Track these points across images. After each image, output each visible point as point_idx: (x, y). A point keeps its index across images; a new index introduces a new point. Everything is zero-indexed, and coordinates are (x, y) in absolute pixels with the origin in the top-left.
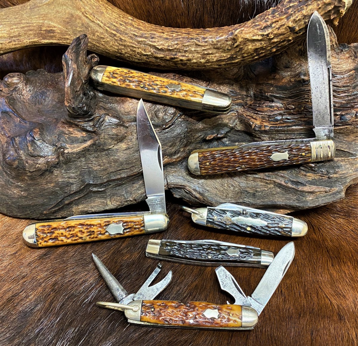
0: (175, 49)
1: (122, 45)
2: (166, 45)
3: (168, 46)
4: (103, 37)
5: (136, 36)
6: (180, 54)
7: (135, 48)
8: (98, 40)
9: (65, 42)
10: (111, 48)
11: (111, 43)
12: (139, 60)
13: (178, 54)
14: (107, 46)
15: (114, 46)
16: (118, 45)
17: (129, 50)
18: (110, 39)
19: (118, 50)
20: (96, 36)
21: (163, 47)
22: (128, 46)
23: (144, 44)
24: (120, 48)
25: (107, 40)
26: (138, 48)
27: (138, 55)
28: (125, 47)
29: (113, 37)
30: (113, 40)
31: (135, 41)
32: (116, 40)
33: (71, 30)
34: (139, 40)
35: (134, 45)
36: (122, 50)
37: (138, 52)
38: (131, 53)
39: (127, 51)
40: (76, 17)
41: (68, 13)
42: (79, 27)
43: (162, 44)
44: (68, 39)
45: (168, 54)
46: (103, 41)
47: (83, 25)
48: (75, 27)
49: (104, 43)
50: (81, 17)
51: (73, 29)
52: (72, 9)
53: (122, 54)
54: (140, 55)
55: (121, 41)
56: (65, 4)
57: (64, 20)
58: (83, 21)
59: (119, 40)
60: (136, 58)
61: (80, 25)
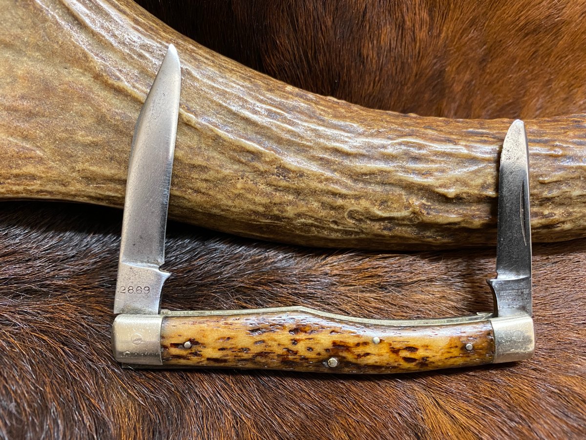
1: (287, 190)
2: (473, 183)
3: (484, 187)
4: (204, 164)
5: (347, 155)
7: (343, 196)
8: (176, 177)
9: (21, 188)
10: (237, 202)
11: (239, 186)
12: (346, 232)
14: (219, 196)
15: (249, 196)
16: (269, 189)
17: (316, 205)
18: (236, 171)
19: (265, 206)
21: (466, 189)
22: (314, 192)
23: (383, 184)
24: (277, 200)
25: (220, 176)
26: (357, 198)
27: (353, 218)
28: (299, 195)
29: (246, 165)
30: (247, 174)
31: (342, 172)
32: (262, 172)
33: (47, 142)
34: (358, 170)
35: (337, 189)
36: (287, 205)
37: (355, 210)
38: (323, 213)
39: (305, 209)
40: (65, 91)
41: (24, 78)
42: (82, 129)
43: (457, 181)
44: (33, 176)
45: (477, 213)
46: (202, 180)
47: (105, 122)
48: (63, 131)
49: (205, 185)
50: (91, 90)
51: (56, 140)
52: (45, 61)
53: (284, 218)
54: (357, 220)
55: (281, 177)
56: (8, 40)
57: (7, 104)
58: (100, 106)
59: (273, 175)
60: (336, 227)
61: (89, 121)
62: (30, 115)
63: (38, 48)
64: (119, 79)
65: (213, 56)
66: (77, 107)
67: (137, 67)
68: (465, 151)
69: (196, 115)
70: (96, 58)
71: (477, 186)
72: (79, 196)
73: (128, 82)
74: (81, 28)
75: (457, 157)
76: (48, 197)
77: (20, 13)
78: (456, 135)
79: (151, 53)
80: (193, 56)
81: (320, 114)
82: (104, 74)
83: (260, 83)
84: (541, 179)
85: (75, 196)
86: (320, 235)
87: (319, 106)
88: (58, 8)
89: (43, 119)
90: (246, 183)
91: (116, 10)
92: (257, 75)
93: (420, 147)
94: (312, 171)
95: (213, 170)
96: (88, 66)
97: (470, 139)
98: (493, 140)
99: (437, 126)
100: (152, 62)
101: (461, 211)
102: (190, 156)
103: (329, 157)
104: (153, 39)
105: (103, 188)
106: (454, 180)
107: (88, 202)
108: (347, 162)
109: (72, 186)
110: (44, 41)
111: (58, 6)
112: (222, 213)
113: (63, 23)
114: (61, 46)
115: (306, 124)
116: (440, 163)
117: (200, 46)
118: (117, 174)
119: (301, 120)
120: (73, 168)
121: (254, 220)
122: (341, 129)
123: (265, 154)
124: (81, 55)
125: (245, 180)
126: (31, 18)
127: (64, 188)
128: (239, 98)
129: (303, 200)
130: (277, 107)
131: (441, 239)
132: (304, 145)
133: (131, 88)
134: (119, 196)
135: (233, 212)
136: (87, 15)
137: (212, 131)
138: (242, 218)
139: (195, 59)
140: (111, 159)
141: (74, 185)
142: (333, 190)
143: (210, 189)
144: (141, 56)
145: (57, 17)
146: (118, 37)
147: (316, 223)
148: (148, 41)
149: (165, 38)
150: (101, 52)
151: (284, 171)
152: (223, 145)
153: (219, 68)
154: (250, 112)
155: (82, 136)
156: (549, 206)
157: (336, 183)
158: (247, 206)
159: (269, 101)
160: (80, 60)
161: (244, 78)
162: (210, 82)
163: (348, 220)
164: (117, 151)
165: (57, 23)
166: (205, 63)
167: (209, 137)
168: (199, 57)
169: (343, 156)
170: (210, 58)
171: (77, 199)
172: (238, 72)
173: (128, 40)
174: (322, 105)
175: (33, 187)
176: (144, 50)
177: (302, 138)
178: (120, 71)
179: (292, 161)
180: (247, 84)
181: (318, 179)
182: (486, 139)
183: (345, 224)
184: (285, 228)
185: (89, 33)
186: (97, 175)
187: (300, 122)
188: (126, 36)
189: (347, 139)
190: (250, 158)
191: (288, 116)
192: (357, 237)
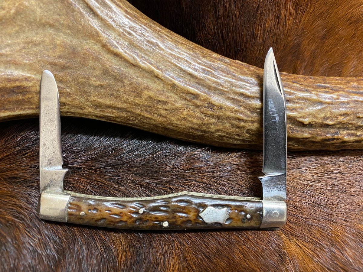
0: (340, 123)
1: (212, 116)
2: (319, 116)
3: (325, 118)
4: (165, 100)
5: (248, 97)
6: (345, 132)
7: (244, 121)
8: (149, 107)
10: (183, 122)
11: (185, 113)
12: (244, 141)
13: (341, 132)
14: (173, 118)
15: (190, 119)
16: (202, 115)
17: (228, 125)
18: (184, 105)
19: (198, 125)
20: (144, 97)
21: (314, 120)
22: (228, 118)
24: (206, 122)
25: (174, 107)
26: (253, 122)
27: (249, 133)
28: (219, 119)
29: (189, 101)
30: (190, 106)
31: (245, 107)
32: (198, 106)
33: (73, 84)
34: (254, 106)
35: (241, 117)
36: (212, 125)
37: (251, 129)
38: (232, 130)
39: (221, 127)
40: (85, 54)
41: (61, 46)
42: (94, 77)
43: (310, 115)
44: (64, 103)
45: (320, 133)
46: (163, 109)
47: (108, 73)
48: (83, 78)
49: (165, 112)
50: (100, 54)
51: (78, 83)
52: (73, 35)
53: (208, 132)
54: (251, 134)
55: (209, 109)
56: (51, 22)
57: (51, 61)
58: (105, 63)
59: (205, 107)
60: (238, 138)
61: (98, 72)
62: (64, 68)
63: (69, 27)
64: (117, 47)
65: (171, 34)
66: (91, 64)
67: (127, 40)
68: (315, 98)
69: (162, 71)
70: (103, 34)
71: (321, 118)
72: (90, 115)
73: (122, 50)
74: (95, 16)
75: (311, 101)
76: (72, 115)
77: (59, 6)
78: (310, 87)
79: (136, 32)
80: (159, 34)
81: (233, 72)
82: (108, 45)
83: (198, 52)
84: (358, 115)
85: (88, 115)
86: (228, 142)
87: (232, 67)
88: (81, 4)
89: (72, 70)
90: (189, 111)
91: (115, 5)
92: (196, 46)
93: (290, 94)
94: (227, 106)
95: (170, 104)
96: (98, 40)
97: (319, 90)
98: (331, 91)
99: (300, 81)
100: (136, 38)
101: (311, 132)
102: (158, 95)
103: (238, 98)
104: (137, 24)
105: (105, 111)
106: (308, 114)
107: (95, 119)
108: (248, 101)
109: (86, 110)
110: (73, 23)
111: (81, 2)
112: (173, 128)
113: (84, 13)
114: (83, 27)
115: (226, 78)
116: (301, 104)
117: (163, 27)
118: (114, 104)
119: (222, 76)
120: (88, 99)
121: (191, 132)
122: (245, 82)
123: (201, 95)
124: (95, 33)
125: (188, 110)
126: (65, 9)
127: (81, 111)
128: (187, 62)
129: (221, 122)
130: (208, 68)
131: (297, 146)
132: (223, 91)
133: (124, 53)
134: (114, 116)
135: (180, 128)
136: (99, 8)
137: (171, 81)
138: (185, 131)
139: (161, 36)
140: (111, 95)
141: (88, 110)
142: (239, 117)
143: (168, 114)
144: (129, 34)
145: (81, 9)
146: (116, 22)
147: (227, 135)
148: (133, 25)
149: (143, 22)
150: (106, 31)
151: (211, 105)
152: (177, 90)
153: (175, 42)
154: (193, 70)
155: (94, 81)
156: (360, 130)
157: (241, 113)
158: (188, 124)
159: (204, 64)
160: (94, 36)
161: (189, 49)
162: (170, 51)
163: (246, 134)
164: (115, 90)
165: (81, 13)
166: (167, 39)
167: (169, 85)
168: (163, 35)
169: (245, 98)
170: (169, 35)
171: (88, 117)
172: (185, 44)
173: (122, 24)
174: (234, 66)
175: (64, 110)
176: (132, 30)
177: (223, 86)
178: (118, 43)
179: (216, 99)
180: (191, 53)
181: (230, 110)
182: (328, 90)
183: (244, 136)
184: (209, 137)
185: (99, 19)
186: (102, 104)
187: (221, 77)
188: (121, 21)
189: (248, 88)
190: (192, 98)
191: (215, 73)
192: (250, 143)
